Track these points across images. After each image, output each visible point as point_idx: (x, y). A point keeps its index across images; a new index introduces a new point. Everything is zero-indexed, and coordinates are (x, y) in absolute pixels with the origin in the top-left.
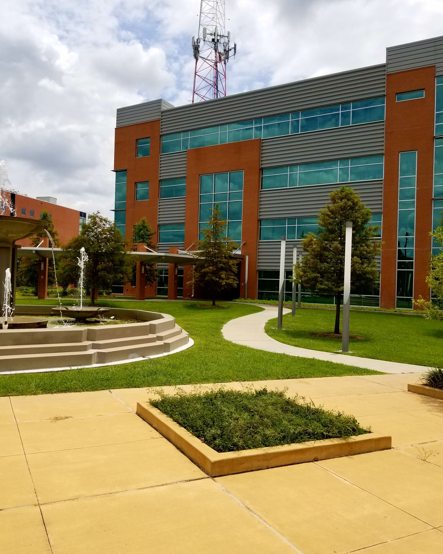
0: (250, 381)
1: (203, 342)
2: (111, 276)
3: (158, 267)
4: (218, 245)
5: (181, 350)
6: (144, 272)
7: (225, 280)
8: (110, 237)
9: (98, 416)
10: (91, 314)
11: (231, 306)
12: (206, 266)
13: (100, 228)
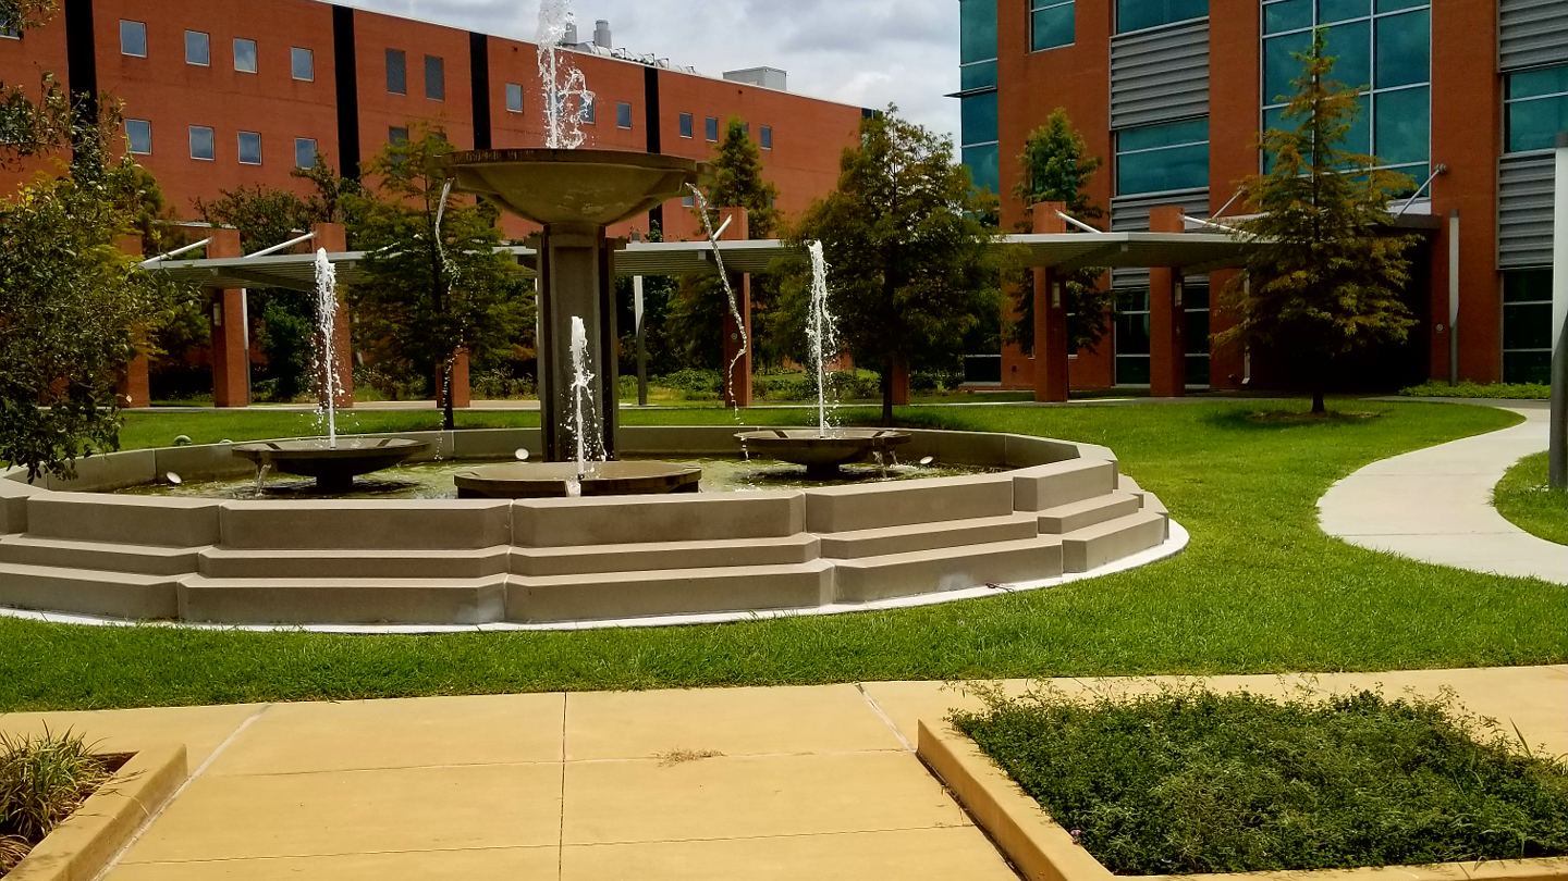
0: (1356, 670)
1: (1226, 539)
2: (939, 325)
3: (1117, 283)
4: (1326, 187)
5: (1129, 567)
6: (1061, 303)
7: (1355, 318)
8: (935, 191)
9: (798, 754)
10: (850, 449)
11: (1386, 411)
12: (1281, 268)
13: (899, 164)
